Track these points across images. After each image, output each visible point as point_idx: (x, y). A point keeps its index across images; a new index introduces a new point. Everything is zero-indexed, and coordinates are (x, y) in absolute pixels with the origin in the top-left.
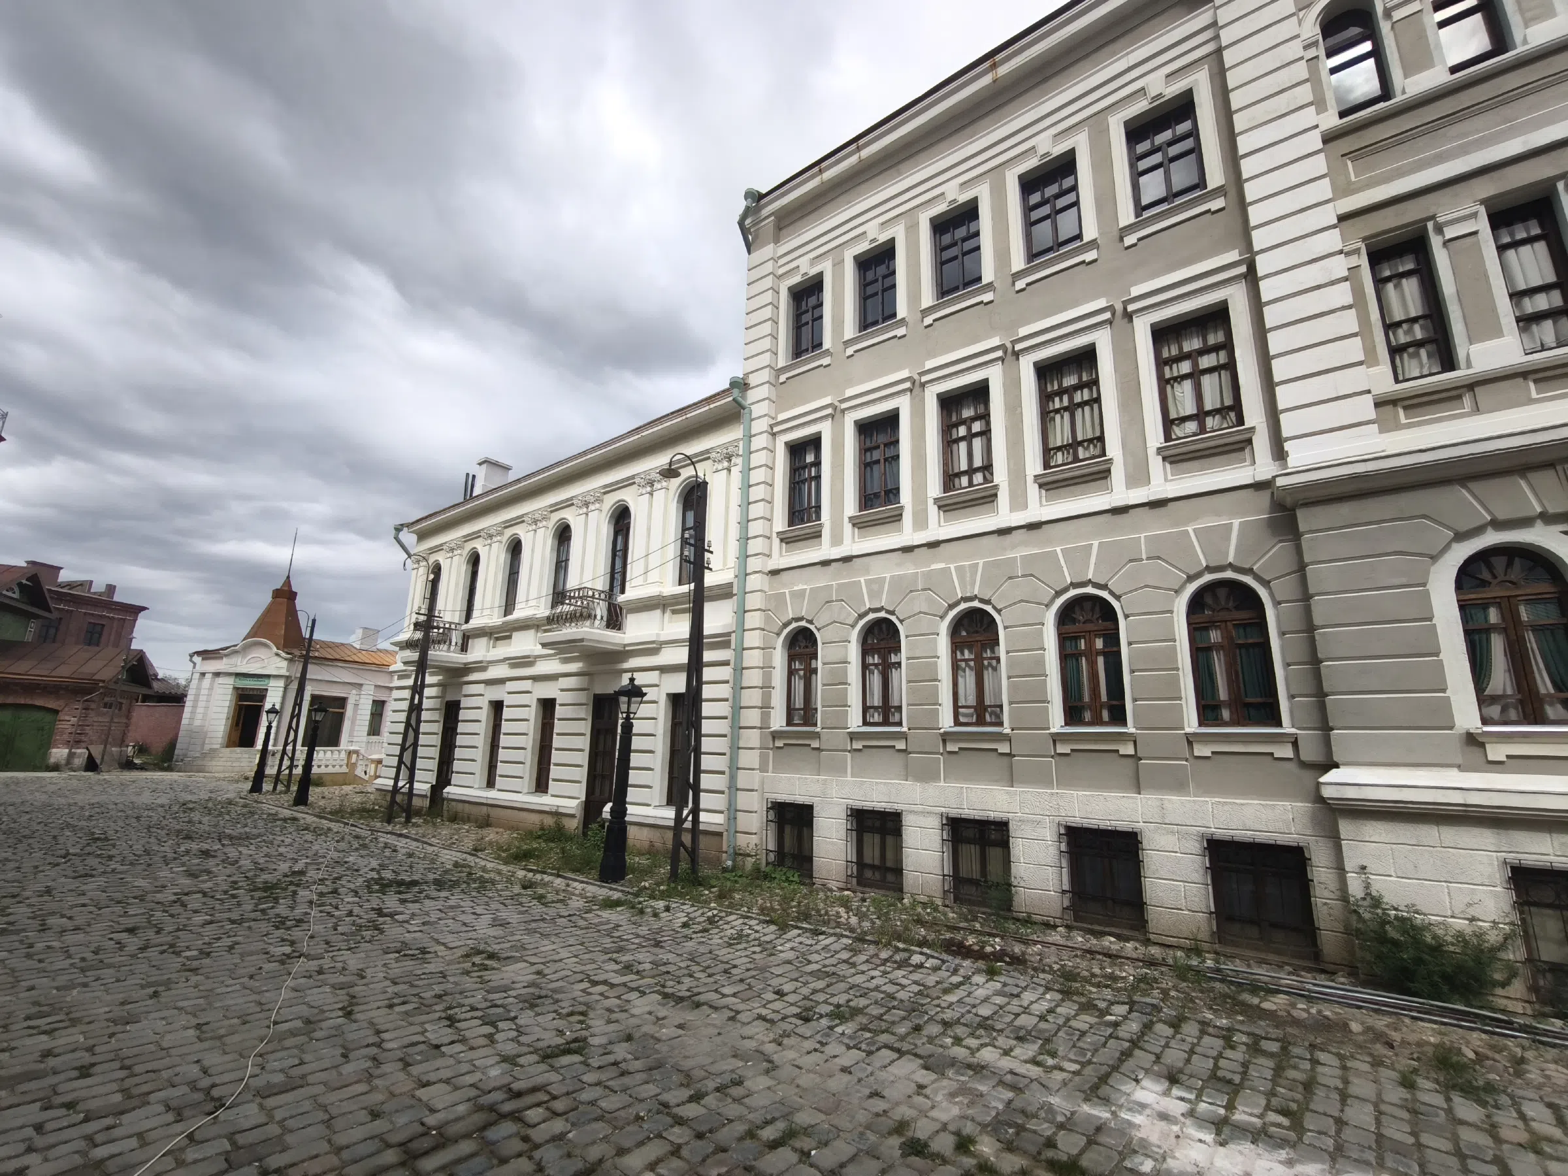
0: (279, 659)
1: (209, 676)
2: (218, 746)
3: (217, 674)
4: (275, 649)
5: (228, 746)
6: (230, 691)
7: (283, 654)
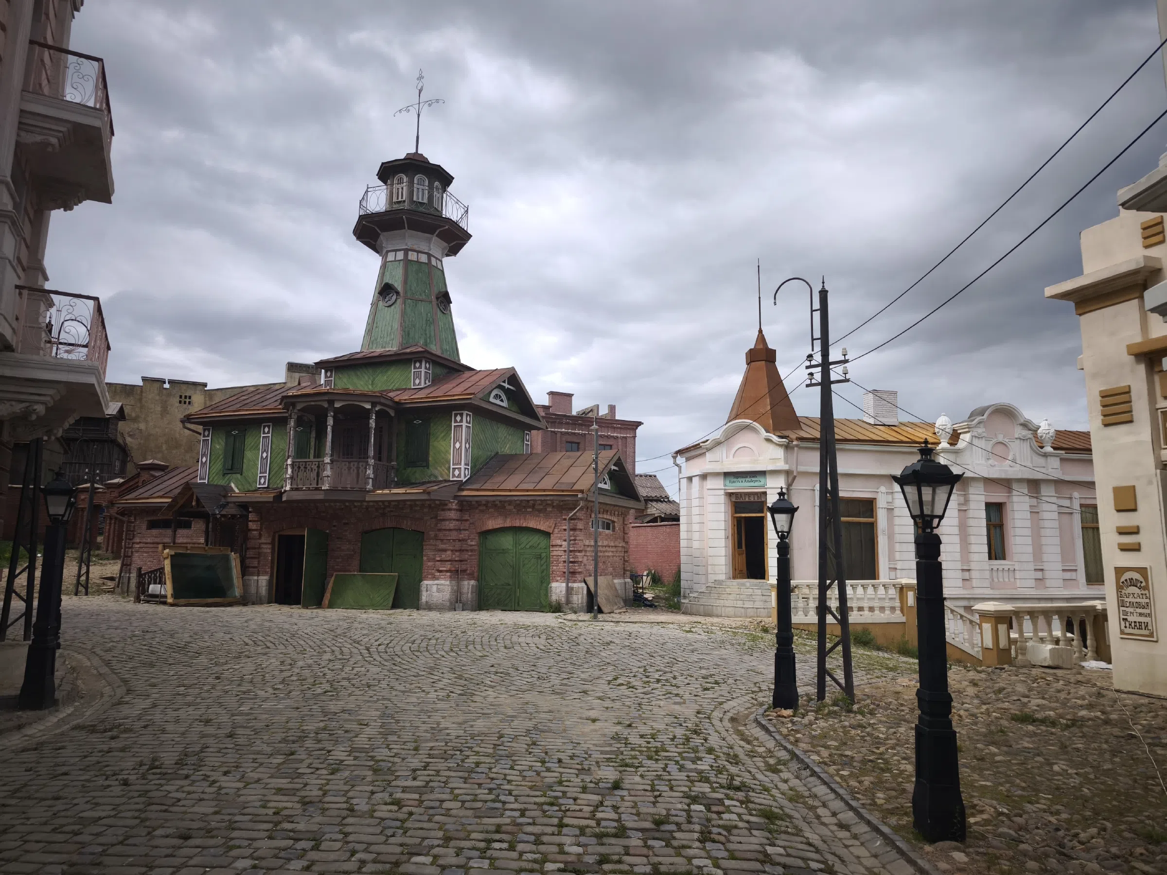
0: (771, 447)
1: (696, 480)
2: (722, 577)
3: (704, 477)
4: (764, 433)
5: (734, 578)
6: (722, 499)
7: (775, 438)
